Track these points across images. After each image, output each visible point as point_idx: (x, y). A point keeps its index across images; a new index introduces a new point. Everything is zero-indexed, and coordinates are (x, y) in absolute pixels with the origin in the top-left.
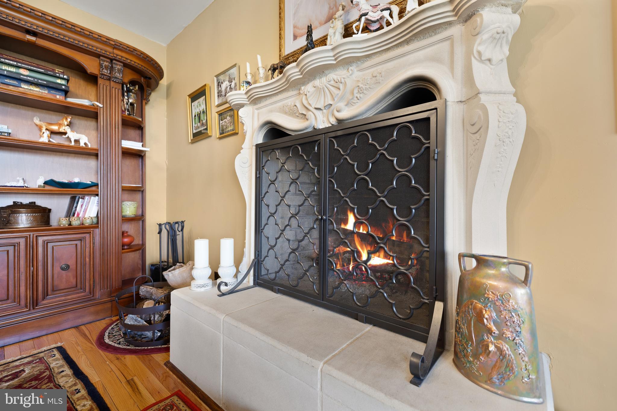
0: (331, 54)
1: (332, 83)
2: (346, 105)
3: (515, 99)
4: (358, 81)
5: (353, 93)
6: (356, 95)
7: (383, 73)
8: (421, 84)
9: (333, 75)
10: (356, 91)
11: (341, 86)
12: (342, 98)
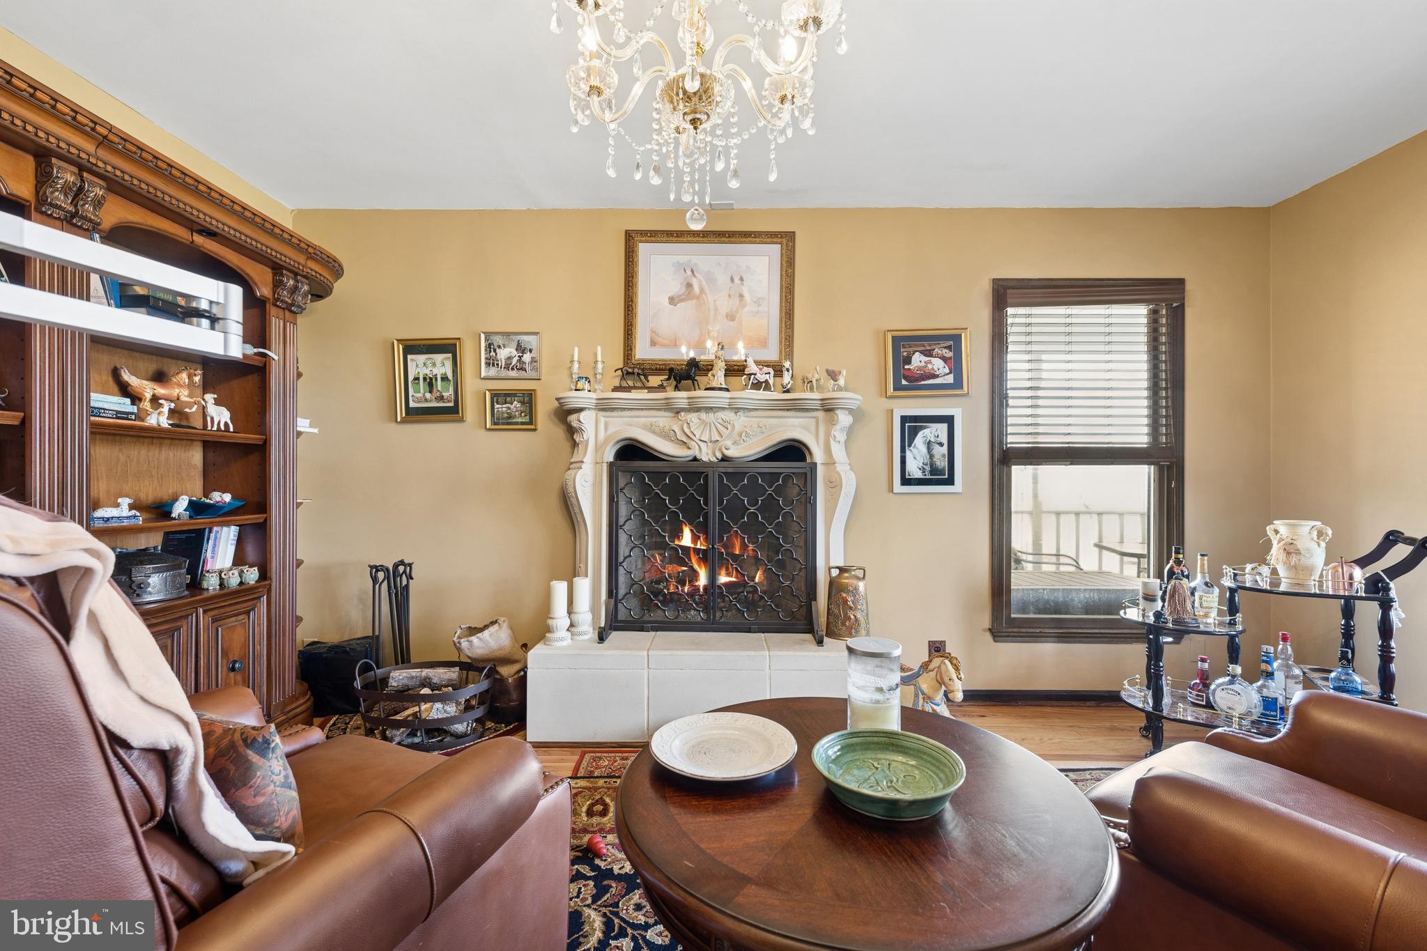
0: (728, 401)
1: (720, 421)
2: (733, 444)
3: (849, 467)
4: (745, 427)
5: (740, 436)
6: (743, 438)
7: (767, 427)
8: (796, 444)
9: (721, 415)
10: (744, 435)
11: (729, 426)
12: (729, 437)
